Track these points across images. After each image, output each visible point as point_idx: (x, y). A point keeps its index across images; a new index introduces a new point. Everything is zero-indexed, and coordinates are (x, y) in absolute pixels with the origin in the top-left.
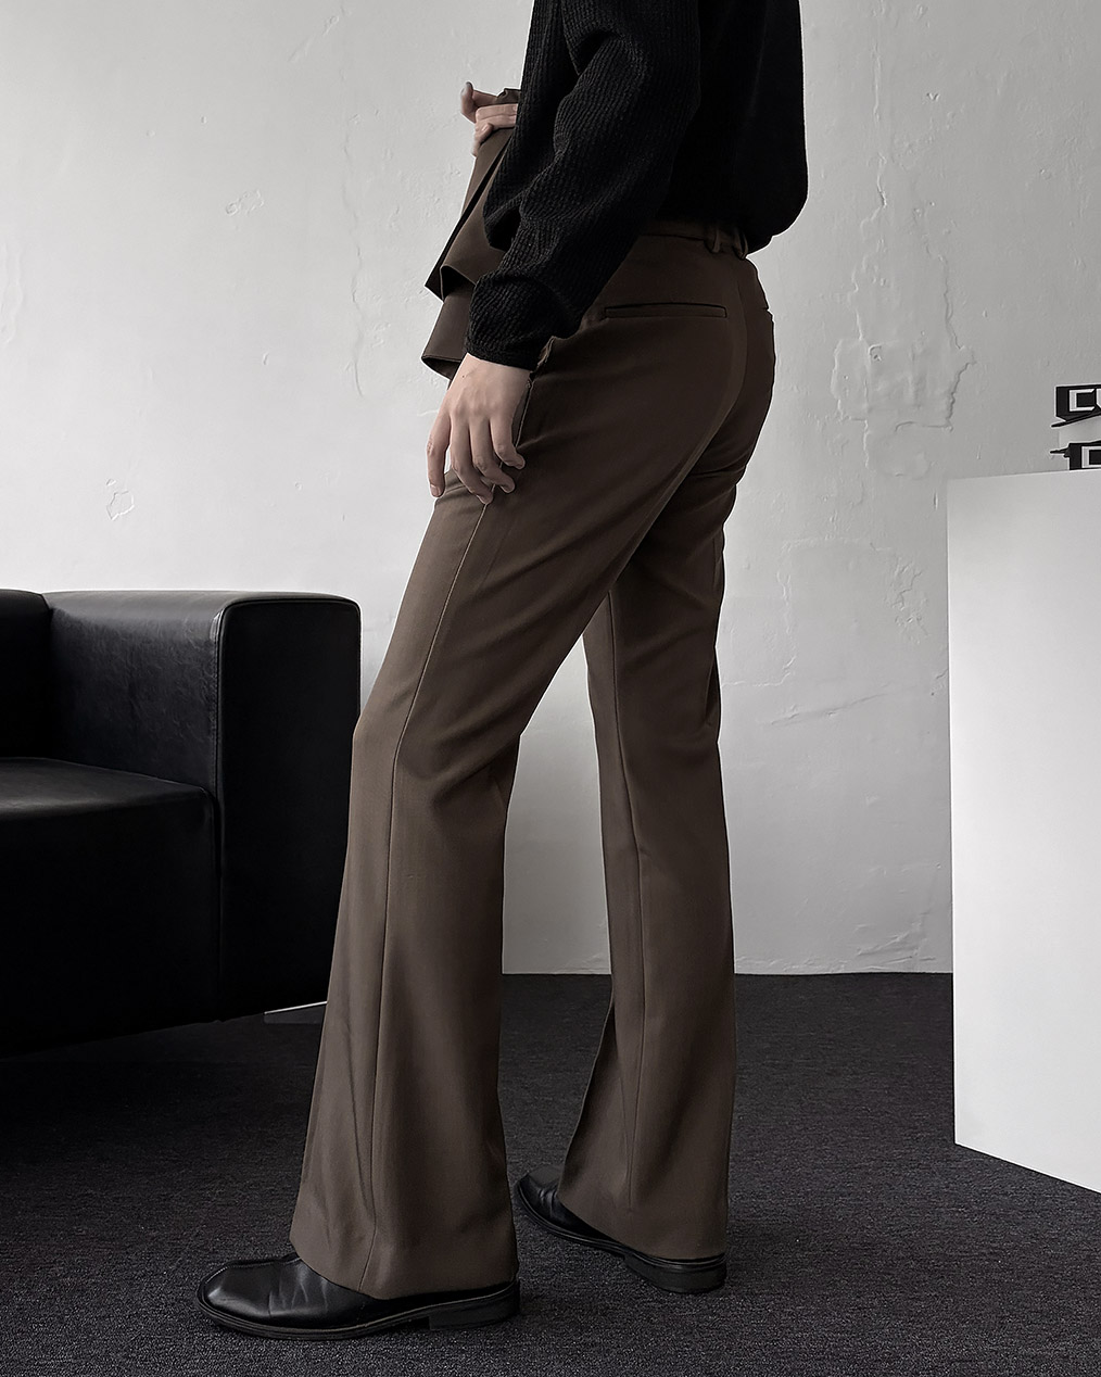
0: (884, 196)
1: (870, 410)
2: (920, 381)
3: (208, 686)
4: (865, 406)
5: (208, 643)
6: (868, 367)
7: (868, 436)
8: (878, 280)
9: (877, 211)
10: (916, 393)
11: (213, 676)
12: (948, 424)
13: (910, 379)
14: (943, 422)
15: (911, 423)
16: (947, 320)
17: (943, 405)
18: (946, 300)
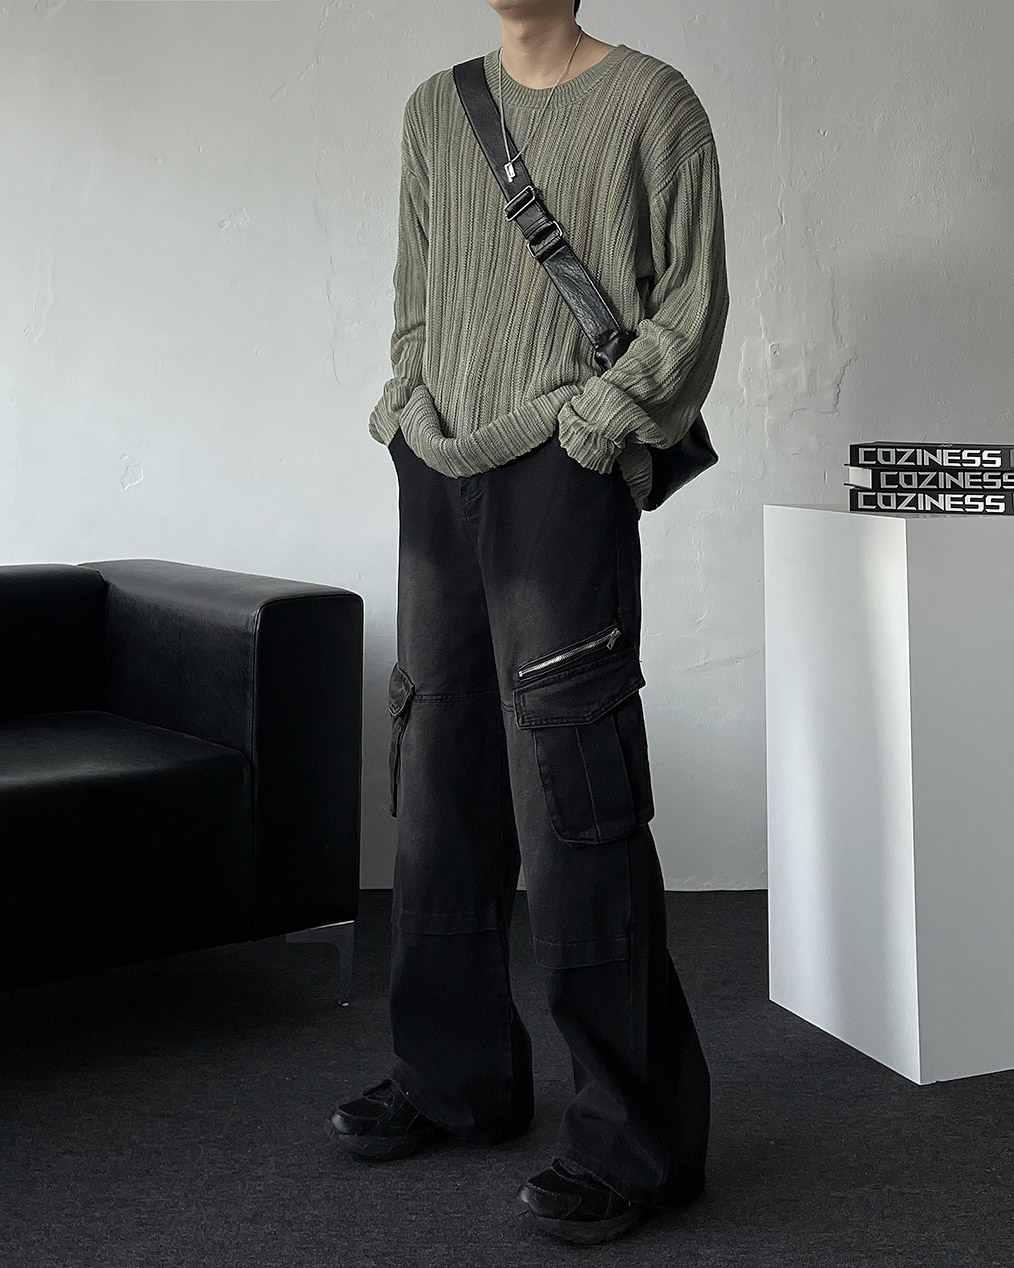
1: (770, 398)
2: (811, 375)
3: (246, 670)
4: (766, 394)
5: (247, 635)
6: (769, 362)
7: (769, 420)
8: (777, 289)
9: (775, 230)
10: (808, 384)
11: (251, 663)
12: (836, 410)
13: (803, 371)
14: (830, 409)
15: (804, 409)
16: (834, 323)
17: (830, 395)
18: (833, 304)
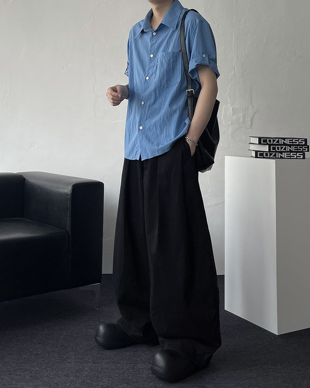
0: (235, 68)
2: (244, 116)
3: (67, 205)
4: (230, 123)
5: (67, 195)
6: (231, 113)
7: (231, 131)
8: (234, 89)
9: (233, 72)
10: (243, 120)
11: (69, 203)
12: (251, 128)
13: (242, 116)
14: (250, 128)
15: (242, 127)
16: (251, 101)
17: (249, 123)
18: (251, 95)
